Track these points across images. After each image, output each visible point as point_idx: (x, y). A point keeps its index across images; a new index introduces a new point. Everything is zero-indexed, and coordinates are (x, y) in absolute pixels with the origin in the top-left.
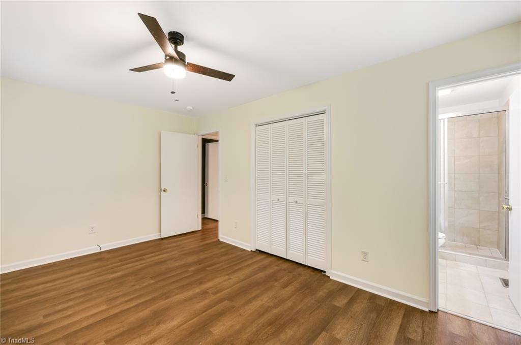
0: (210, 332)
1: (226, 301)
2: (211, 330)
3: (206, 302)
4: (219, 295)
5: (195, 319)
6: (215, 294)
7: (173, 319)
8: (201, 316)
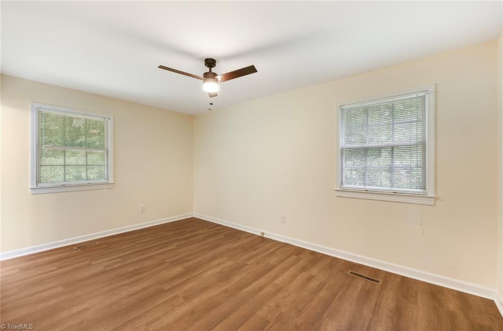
0: (184, 268)
1: (166, 288)
2: (183, 269)
3: (186, 288)
4: (172, 296)
5: (194, 275)
6: (176, 297)
7: (212, 275)
8: (191, 277)
